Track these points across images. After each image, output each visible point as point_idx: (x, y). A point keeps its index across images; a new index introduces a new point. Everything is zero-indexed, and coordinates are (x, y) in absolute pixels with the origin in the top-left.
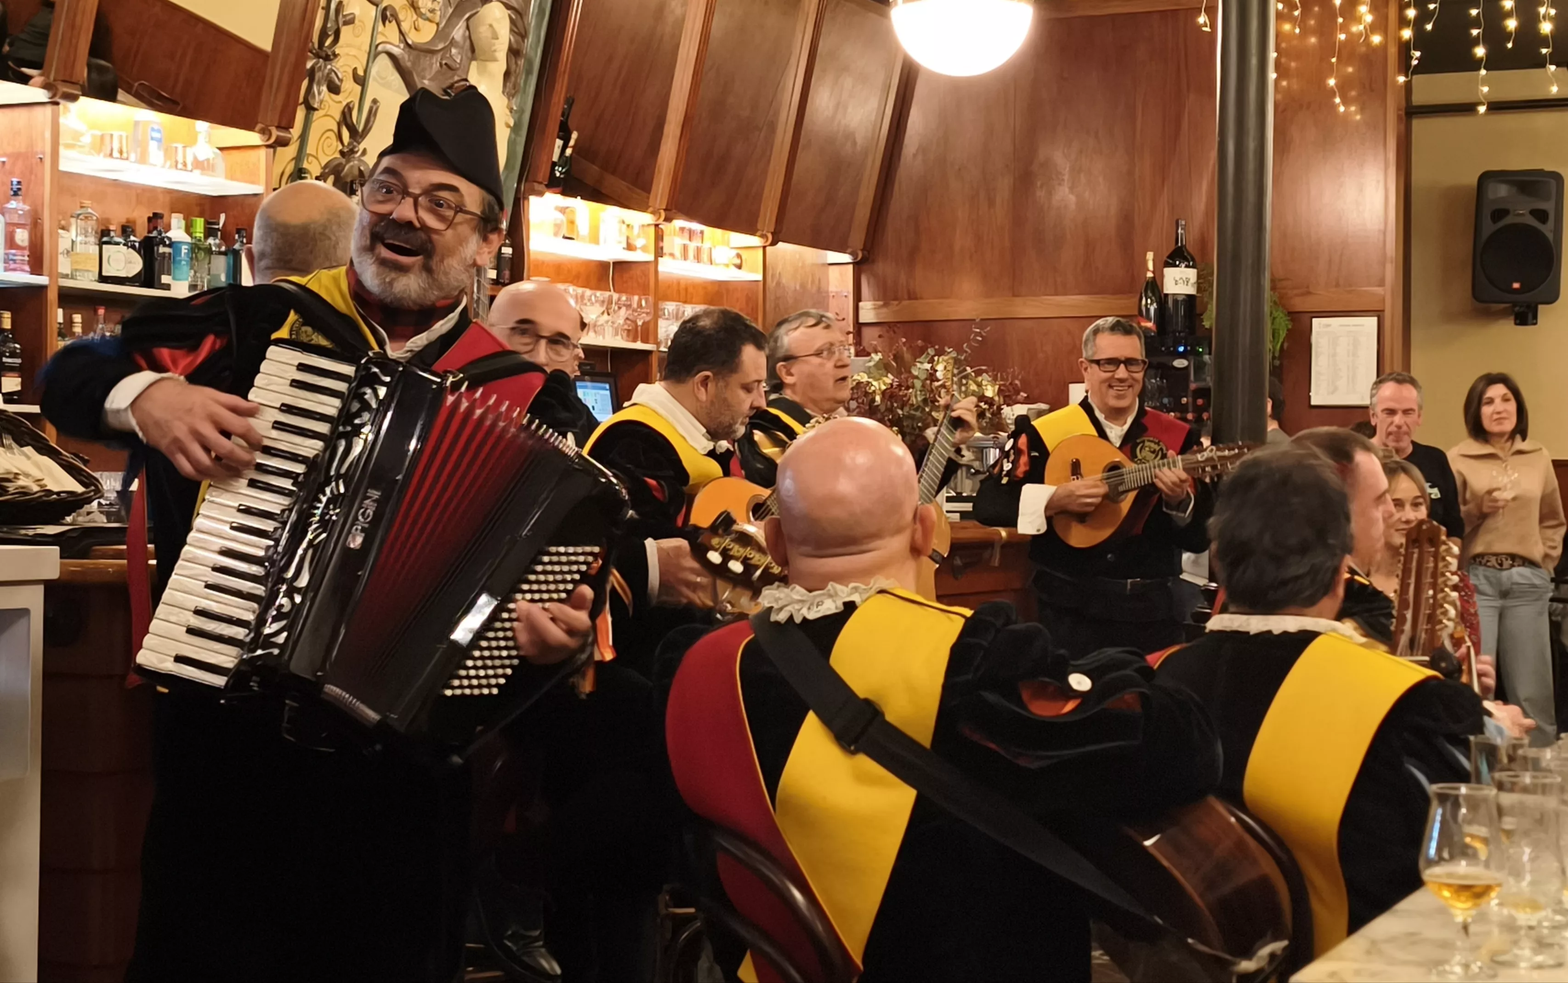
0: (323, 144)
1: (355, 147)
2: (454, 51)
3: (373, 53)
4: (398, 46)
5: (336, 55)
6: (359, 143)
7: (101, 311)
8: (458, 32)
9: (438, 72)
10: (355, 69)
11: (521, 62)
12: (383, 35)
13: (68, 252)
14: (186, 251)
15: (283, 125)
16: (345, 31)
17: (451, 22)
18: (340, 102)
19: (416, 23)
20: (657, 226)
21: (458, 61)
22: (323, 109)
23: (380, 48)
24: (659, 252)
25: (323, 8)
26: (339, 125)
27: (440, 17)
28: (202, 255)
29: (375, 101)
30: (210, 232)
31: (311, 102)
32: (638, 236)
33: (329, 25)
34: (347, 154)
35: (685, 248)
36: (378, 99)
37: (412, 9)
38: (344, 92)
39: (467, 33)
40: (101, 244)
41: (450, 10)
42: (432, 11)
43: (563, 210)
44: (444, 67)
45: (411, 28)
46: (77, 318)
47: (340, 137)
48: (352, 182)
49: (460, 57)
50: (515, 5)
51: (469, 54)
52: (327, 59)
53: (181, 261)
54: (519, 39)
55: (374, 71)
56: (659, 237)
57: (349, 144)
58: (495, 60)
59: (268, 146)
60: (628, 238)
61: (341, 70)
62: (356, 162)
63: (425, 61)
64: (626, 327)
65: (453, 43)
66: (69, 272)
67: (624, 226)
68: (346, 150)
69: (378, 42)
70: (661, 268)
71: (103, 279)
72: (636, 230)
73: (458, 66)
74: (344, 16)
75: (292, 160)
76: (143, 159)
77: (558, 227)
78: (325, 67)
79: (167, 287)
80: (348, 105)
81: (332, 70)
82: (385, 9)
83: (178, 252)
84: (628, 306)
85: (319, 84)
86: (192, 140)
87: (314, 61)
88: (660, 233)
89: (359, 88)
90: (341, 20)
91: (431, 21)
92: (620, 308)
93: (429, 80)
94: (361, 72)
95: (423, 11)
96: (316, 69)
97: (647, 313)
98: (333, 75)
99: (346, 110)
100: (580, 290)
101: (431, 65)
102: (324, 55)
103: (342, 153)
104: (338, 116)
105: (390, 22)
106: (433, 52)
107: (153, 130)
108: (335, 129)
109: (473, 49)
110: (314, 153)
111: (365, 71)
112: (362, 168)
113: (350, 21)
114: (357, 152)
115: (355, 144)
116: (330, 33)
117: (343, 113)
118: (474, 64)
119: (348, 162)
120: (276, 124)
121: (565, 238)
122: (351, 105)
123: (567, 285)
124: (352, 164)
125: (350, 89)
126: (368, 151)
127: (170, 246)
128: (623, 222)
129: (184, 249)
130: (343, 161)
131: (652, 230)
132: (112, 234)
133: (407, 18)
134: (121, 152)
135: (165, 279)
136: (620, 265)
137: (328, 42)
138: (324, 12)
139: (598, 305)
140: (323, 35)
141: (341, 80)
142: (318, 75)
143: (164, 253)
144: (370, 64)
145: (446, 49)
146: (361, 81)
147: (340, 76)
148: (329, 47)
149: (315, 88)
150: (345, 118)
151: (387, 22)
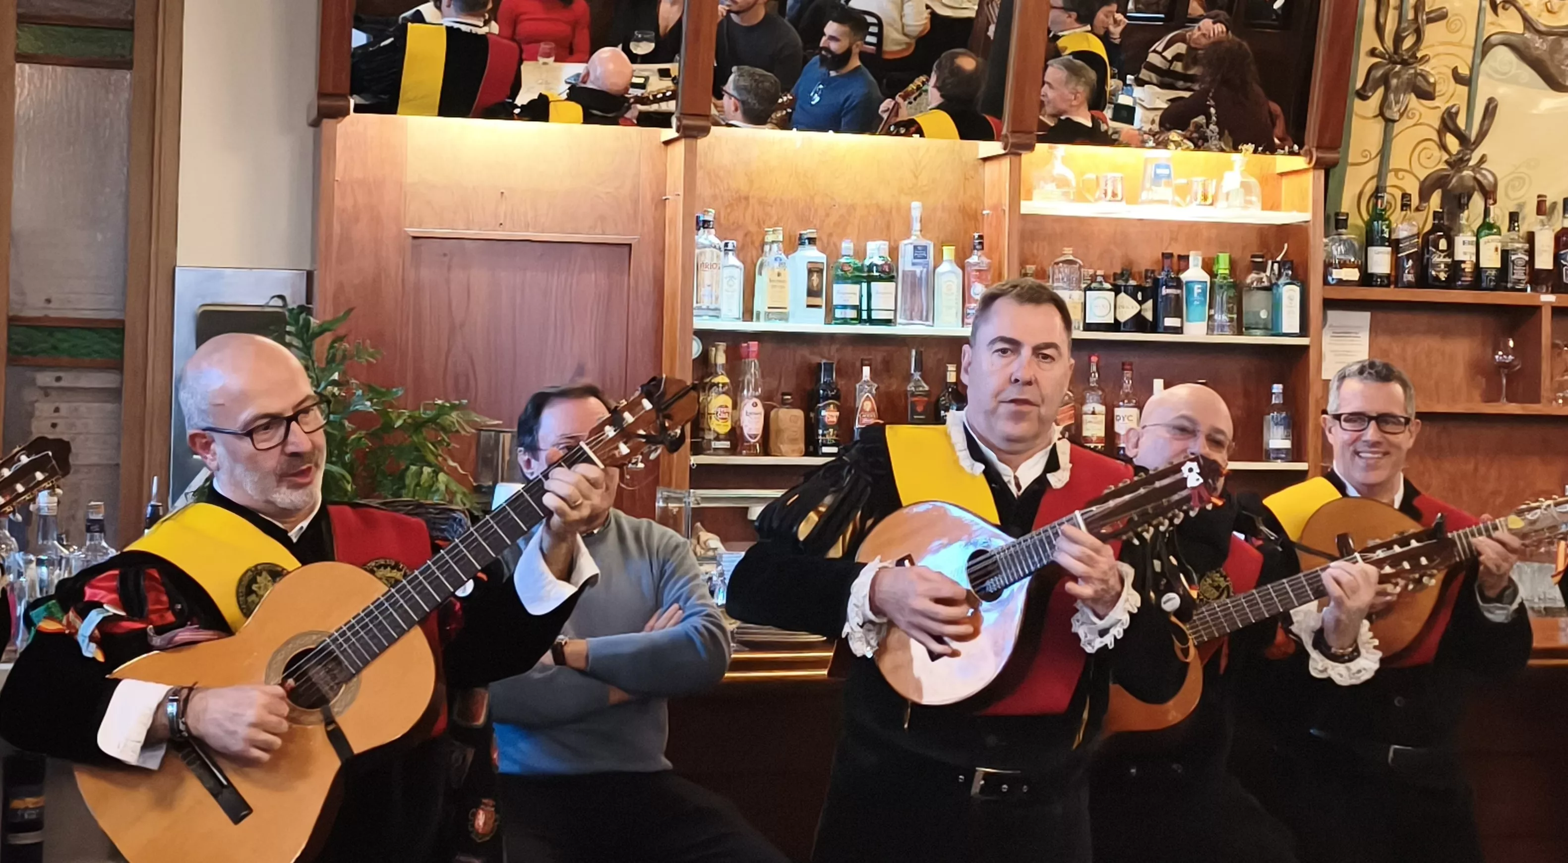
0: (1419, 155)
1: (1467, 155)
3: (1484, 47)
5: (1425, 59)
6: (1473, 150)
7: (1094, 359)
10: (1454, 71)
12: (1495, 23)
14: (1200, 291)
15: (1328, 143)
16: (1432, 32)
18: (1437, 108)
19: (1549, 4)
22: (1409, 118)
23: (1492, 40)
25: (1395, 8)
26: (1440, 133)
29: (1491, 100)
31: (1388, 114)
33: (1406, 26)
34: (1457, 163)
36: (1498, 97)
38: (1441, 96)
45: (1541, 12)
47: (1443, 147)
52: (1408, 63)
53: (1193, 301)
55: (1486, 66)
57: (1458, 152)
59: (1315, 168)
61: (1434, 72)
62: (1469, 171)
68: (1453, 160)
69: (1487, 35)
71: (1088, 327)
74: (1429, 13)
75: (1370, 179)
78: (1406, 70)
79: (1175, 330)
80: (1448, 112)
81: (1416, 74)
83: (1190, 291)
85: (1397, 94)
87: (1387, 67)
89: (1464, 89)
90: (1423, 18)
94: (1464, 71)
96: (1393, 75)
98: (1420, 79)
99: (1445, 116)
102: (1399, 58)
103: (1447, 162)
104: (1437, 124)
105: (1507, 9)
107: (1158, 166)
108: (1435, 137)
110: (1405, 167)
111: (1473, 68)
112: (1480, 177)
113: (1440, 16)
114: (1471, 160)
115: (1467, 151)
116: (1408, 33)
117: (1443, 120)
119: (1457, 172)
122: (1455, 109)
124: (1463, 174)
125: (1450, 93)
126: (1489, 158)
127: (1178, 287)
129: (1197, 289)
130: (1452, 172)
132: (1099, 279)
133: (1533, 2)
134: (1114, 195)
135: (1171, 322)
137: (1408, 43)
138: (1397, 13)
140: (1399, 37)
141: (1434, 84)
142: (1395, 82)
143: (1169, 295)
144: (1478, 61)
146: (1466, 81)
147: (1432, 80)
148: (1408, 50)
149: (1392, 96)
150: (1448, 123)
151: (1500, 10)
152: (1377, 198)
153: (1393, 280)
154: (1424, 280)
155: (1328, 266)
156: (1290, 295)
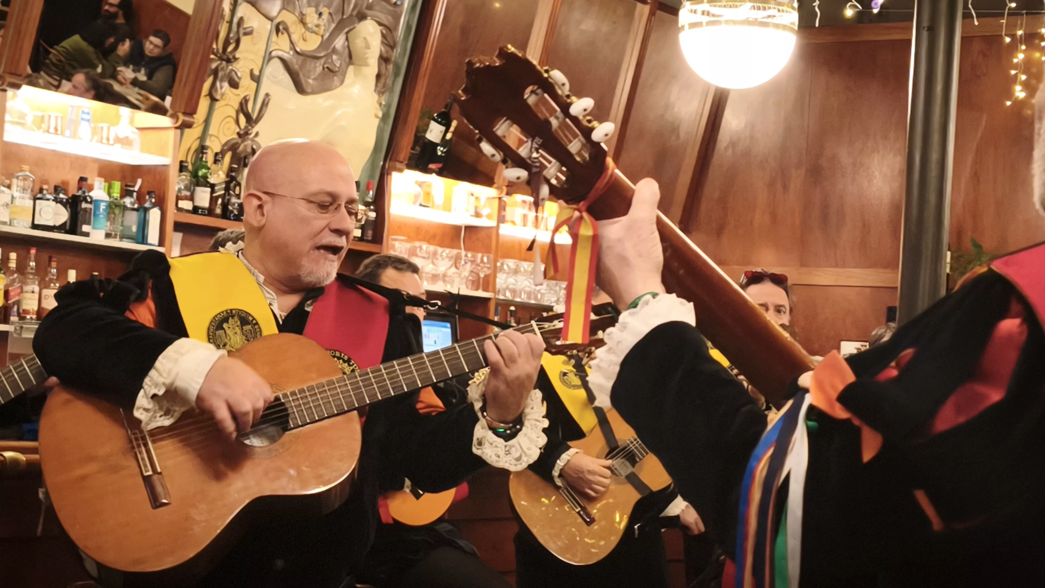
0: (223, 127)
1: (249, 130)
2: (335, 57)
3: (268, 57)
4: (288, 53)
5: (236, 59)
6: (253, 127)
7: (33, 251)
8: (339, 42)
9: (320, 74)
10: (252, 71)
11: (391, 67)
12: (276, 43)
13: (7, 205)
14: (104, 207)
15: (188, 111)
16: (245, 41)
17: (334, 34)
18: (239, 95)
19: (304, 35)
20: (500, 198)
21: (338, 65)
22: (224, 100)
23: (274, 54)
24: (501, 219)
25: (227, 22)
26: (237, 113)
27: (324, 30)
28: (117, 211)
29: (267, 95)
30: (126, 193)
31: (214, 94)
32: (484, 206)
33: (231, 35)
34: (243, 135)
35: (525, 217)
36: (270, 93)
37: (301, 25)
38: (243, 87)
39: (346, 43)
40: (35, 199)
41: (333, 26)
42: (318, 26)
43: (421, 184)
44: (326, 69)
45: (300, 39)
46: (13, 256)
47: (237, 122)
48: (245, 158)
49: (339, 62)
50: (385, 22)
51: (347, 60)
52: (229, 61)
53: (99, 214)
54: (388, 48)
55: (268, 70)
56: (502, 207)
57: (246, 127)
58: (367, 65)
59: (176, 128)
60: (476, 207)
61: (241, 70)
62: (249, 142)
63: (310, 64)
64: (470, 278)
65: (334, 51)
66: (7, 220)
67: (473, 198)
68: (242, 132)
69: (271, 50)
70: (501, 232)
71: (35, 226)
72: (483, 201)
73: (337, 69)
74: (245, 29)
75: (198, 138)
76: (74, 135)
77: (416, 197)
78: (227, 67)
79: (87, 235)
80: (245, 97)
81: (232, 70)
82: (278, 25)
83: (97, 207)
84: (473, 262)
85: (221, 81)
86: (116, 121)
87: (219, 62)
88: (503, 204)
89: (255, 84)
90: (242, 31)
91: (316, 33)
92: (466, 263)
93: (314, 79)
94: (256, 73)
95: (310, 26)
96: (220, 68)
97: (489, 268)
98: (233, 73)
99: (243, 101)
100: (432, 248)
101: (315, 67)
102: (225, 57)
103: (238, 134)
104: (236, 106)
105: (282, 33)
106: (318, 58)
107: (83, 112)
108: (234, 115)
109: (350, 56)
110: (216, 134)
111: (261, 71)
112: (254, 147)
113: (249, 33)
114: (251, 134)
115: (250, 127)
116: (231, 41)
117: (241, 104)
118: (351, 68)
119: (243, 142)
120: (183, 111)
121: (421, 205)
122: (247, 98)
123: (422, 243)
124: (246, 143)
125: (247, 86)
126: (260, 134)
127: (91, 203)
128: (472, 195)
129: (103, 206)
130: (240, 141)
131: (496, 202)
132: (45, 192)
133: (297, 31)
134: (56, 129)
135: (85, 228)
136: (469, 229)
137: (230, 48)
138: (228, 25)
139: (447, 260)
140: (227, 43)
141: (239, 78)
142: (220, 74)
143: (86, 209)
144: (265, 65)
145: (328, 56)
146: (256, 79)
147: (239, 74)
148: (231, 52)
149: (218, 84)
150: (242, 108)
151: (280, 34)
152: (203, 153)
153: (210, 212)
154: (225, 214)
155: (178, 198)
156: (154, 215)
